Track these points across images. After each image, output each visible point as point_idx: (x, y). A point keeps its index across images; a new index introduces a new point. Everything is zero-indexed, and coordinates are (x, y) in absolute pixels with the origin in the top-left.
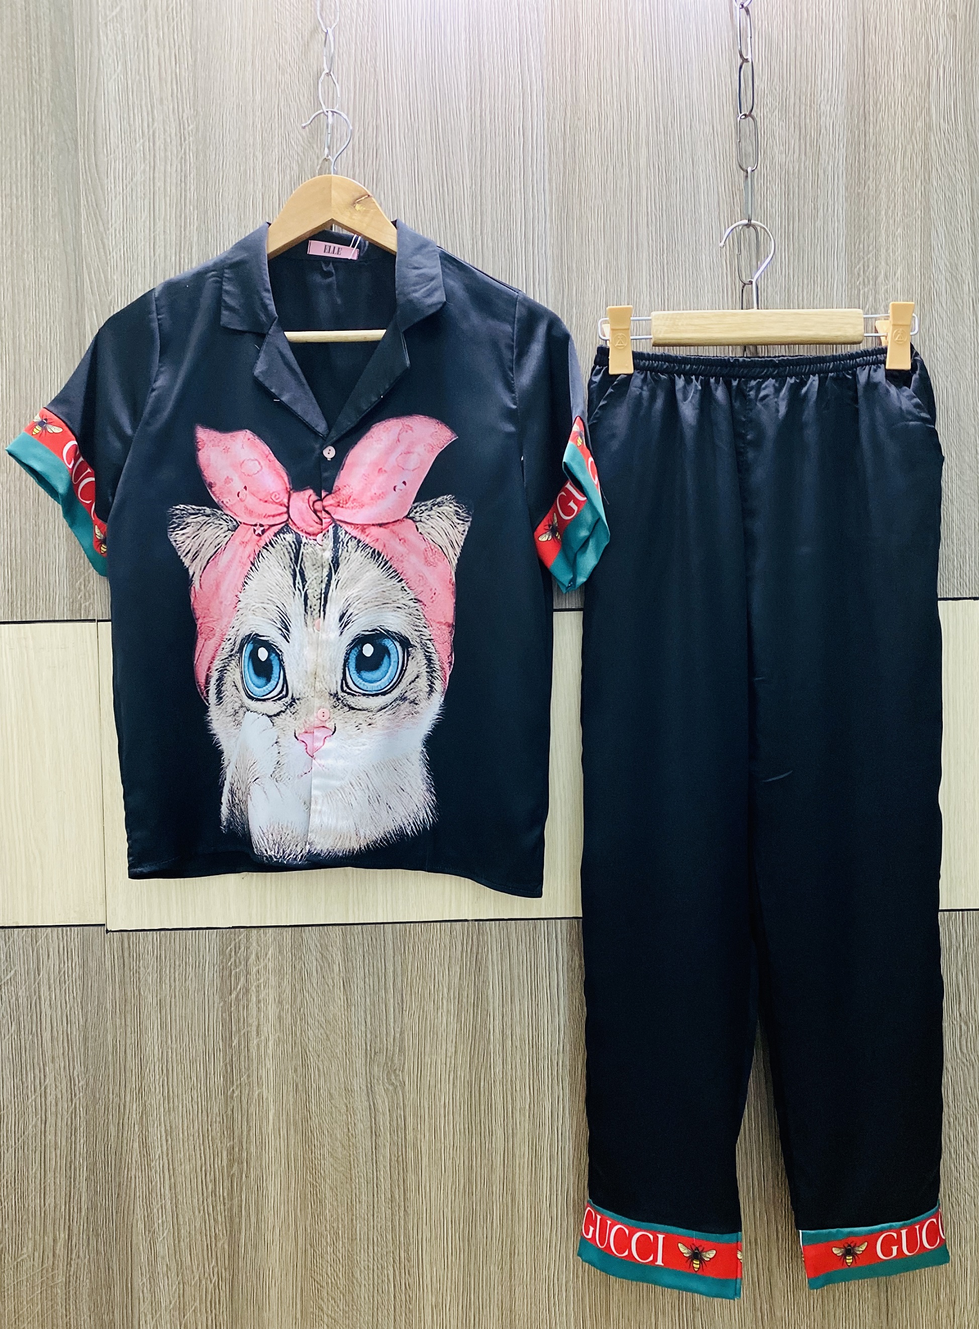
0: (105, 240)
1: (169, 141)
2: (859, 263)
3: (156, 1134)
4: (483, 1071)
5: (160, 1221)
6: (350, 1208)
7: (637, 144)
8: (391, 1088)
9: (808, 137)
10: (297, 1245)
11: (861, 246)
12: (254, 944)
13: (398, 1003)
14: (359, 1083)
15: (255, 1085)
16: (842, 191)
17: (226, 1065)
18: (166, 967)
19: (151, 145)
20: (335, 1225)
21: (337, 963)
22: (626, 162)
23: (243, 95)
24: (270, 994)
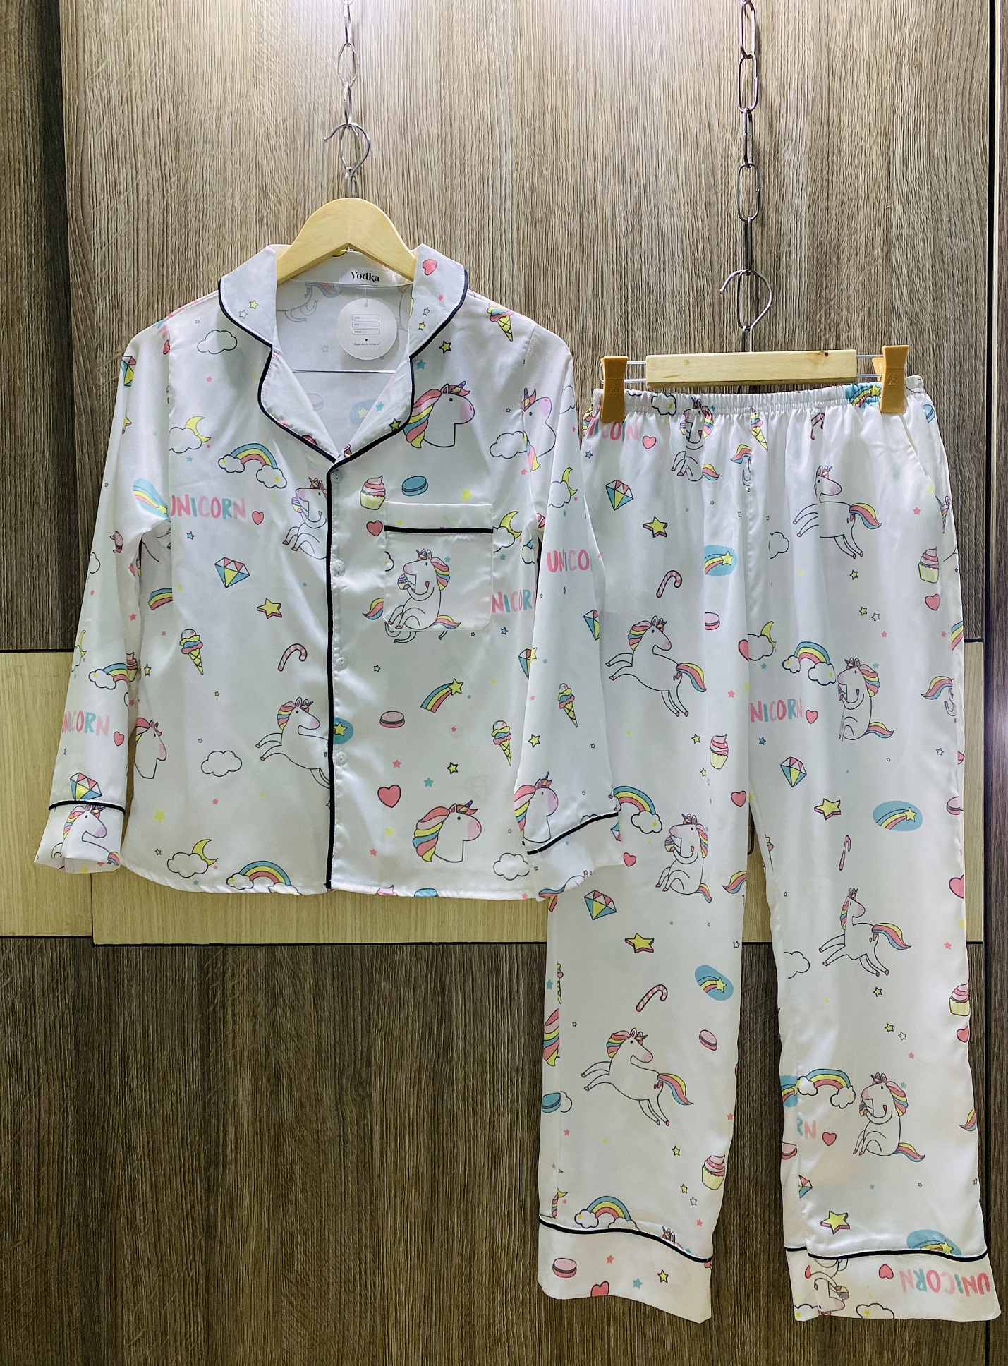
0: (92, 289)
1: (151, 192)
2: (820, 310)
3: (139, 1135)
4: (446, 1085)
5: (142, 1217)
6: (319, 1211)
7: (603, 193)
8: (358, 1099)
9: (772, 186)
10: (269, 1243)
11: (823, 293)
12: (230, 961)
13: (366, 1020)
14: (328, 1094)
15: (231, 1092)
16: (805, 240)
17: (204, 1073)
18: (148, 979)
19: (135, 196)
20: (305, 1226)
21: (308, 980)
22: (592, 211)
23: (222, 148)
24: (245, 1010)
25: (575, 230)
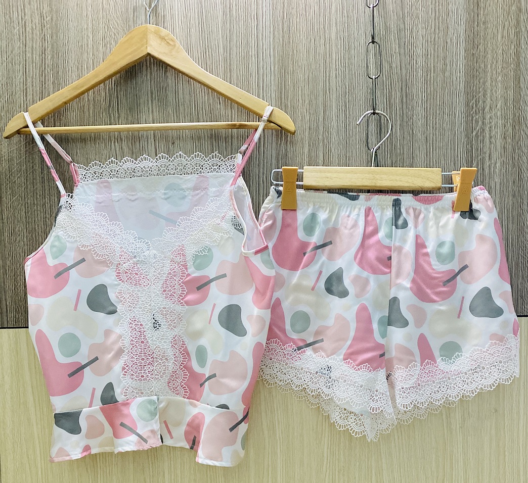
1: (35, 27)
2: (473, 99)
7: (330, 24)
11: (475, 88)
16: (463, 53)
22: (323, 37)
25: (311, 48)
